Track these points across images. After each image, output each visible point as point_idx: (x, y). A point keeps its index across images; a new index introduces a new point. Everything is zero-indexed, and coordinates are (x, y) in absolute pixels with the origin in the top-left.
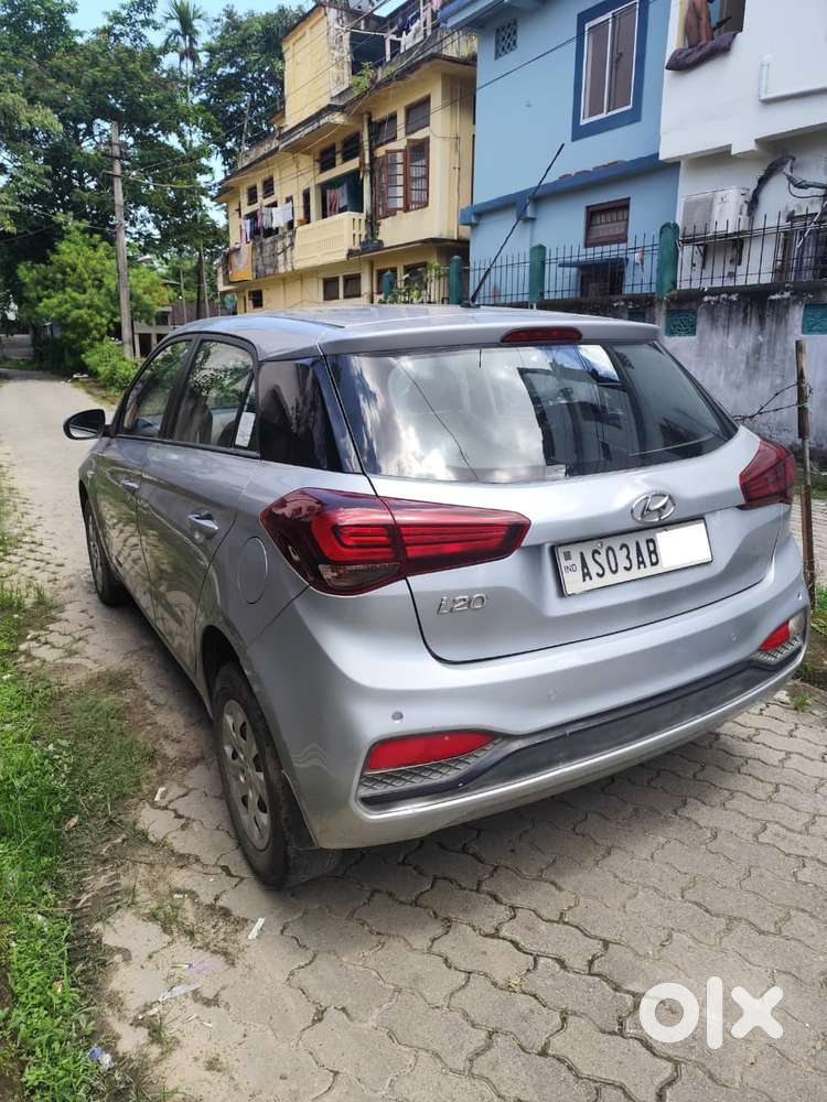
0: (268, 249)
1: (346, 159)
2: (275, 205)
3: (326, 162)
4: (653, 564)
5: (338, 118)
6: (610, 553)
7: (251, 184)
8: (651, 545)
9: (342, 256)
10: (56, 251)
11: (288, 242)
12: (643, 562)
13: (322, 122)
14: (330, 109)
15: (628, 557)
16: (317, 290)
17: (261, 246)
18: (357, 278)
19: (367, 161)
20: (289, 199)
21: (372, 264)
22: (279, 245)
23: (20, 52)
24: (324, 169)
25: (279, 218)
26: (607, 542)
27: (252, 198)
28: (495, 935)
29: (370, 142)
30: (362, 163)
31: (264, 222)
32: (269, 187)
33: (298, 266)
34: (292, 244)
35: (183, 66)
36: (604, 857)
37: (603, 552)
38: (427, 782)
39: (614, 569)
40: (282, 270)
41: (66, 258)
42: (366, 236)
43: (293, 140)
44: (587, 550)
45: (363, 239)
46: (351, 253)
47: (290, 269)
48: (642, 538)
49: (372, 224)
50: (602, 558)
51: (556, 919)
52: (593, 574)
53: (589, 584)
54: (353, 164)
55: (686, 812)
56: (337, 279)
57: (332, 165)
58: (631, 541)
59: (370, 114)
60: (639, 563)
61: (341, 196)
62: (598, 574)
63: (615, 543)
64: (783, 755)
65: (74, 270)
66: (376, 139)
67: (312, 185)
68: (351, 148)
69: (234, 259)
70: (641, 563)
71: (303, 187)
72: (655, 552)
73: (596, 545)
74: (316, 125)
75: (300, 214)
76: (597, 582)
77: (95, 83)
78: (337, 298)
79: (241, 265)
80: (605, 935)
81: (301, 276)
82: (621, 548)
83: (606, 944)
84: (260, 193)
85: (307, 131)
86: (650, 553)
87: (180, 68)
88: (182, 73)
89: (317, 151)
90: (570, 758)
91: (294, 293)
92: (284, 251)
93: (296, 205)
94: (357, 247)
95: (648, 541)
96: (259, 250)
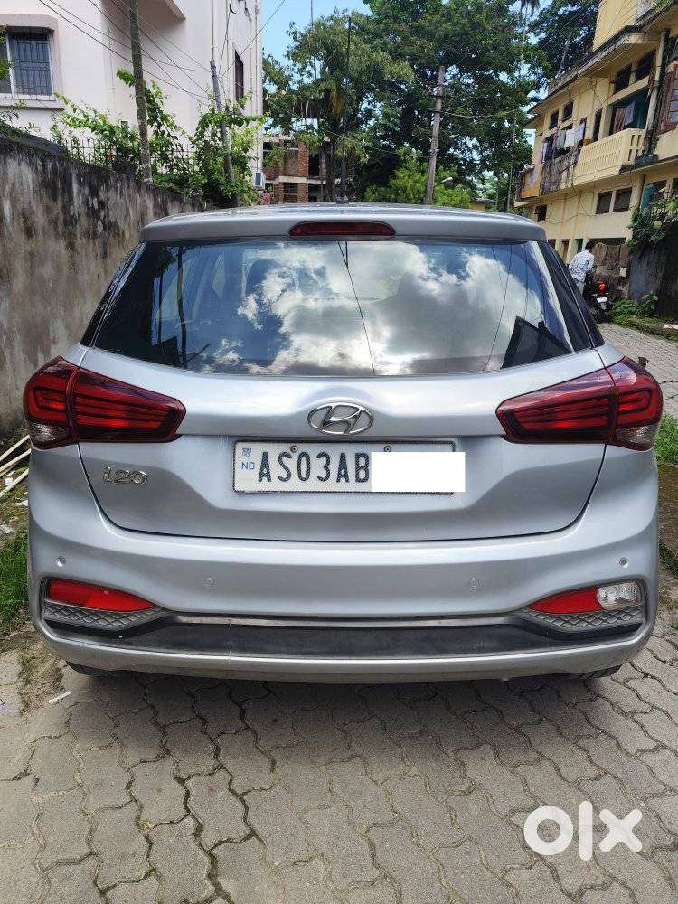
0: (555, 168)
1: (639, 78)
2: (570, 127)
3: (620, 83)
4: (358, 480)
5: (634, 39)
6: (304, 459)
7: (554, 110)
8: (362, 462)
9: (616, 171)
10: (395, 177)
11: (572, 161)
12: (346, 476)
13: (618, 44)
14: (628, 30)
15: (326, 467)
16: (591, 203)
17: (551, 165)
18: (628, 192)
19: (657, 78)
20: (584, 121)
21: (644, 178)
22: (566, 163)
23: (398, 18)
24: (617, 90)
25: (571, 139)
26: (302, 448)
27: (554, 123)
28: (181, 781)
29: (664, 58)
30: (651, 81)
31: (558, 143)
32: (568, 111)
33: (576, 182)
34: (575, 163)
35: (524, 11)
36: (343, 761)
37: (295, 456)
38: (95, 625)
39: (304, 475)
40: (563, 186)
41: (400, 182)
42: (643, 151)
43: (590, 64)
44: (274, 451)
45: (640, 154)
46: (624, 168)
47: (569, 185)
48: (350, 451)
49: (651, 139)
50: (291, 463)
51: (239, 792)
52: (274, 475)
53: (265, 485)
54: (644, 82)
55: (464, 756)
56: (610, 194)
57: (626, 85)
58: (334, 452)
59: (668, 31)
60: (340, 476)
61: (628, 114)
62: (280, 478)
63: (313, 450)
64: (652, 745)
65: (404, 192)
66: (670, 55)
67: (605, 105)
68: (645, 67)
69: (528, 179)
70: (343, 475)
71: (597, 109)
72: (366, 468)
73: (286, 448)
74: (612, 47)
75: (589, 135)
76: (276, 485)
77: (446, 36)
78: (607, 211)
79: (532, 184)
80: (257, 827)
81: (579, 192)
82: (319, 456)
83: (253, 833)
84: (560, 116)
85: (604, 54)
86: (358, 468)
87: (520, 13)
88: (521, 17)
89: (614, 74)
90: (242, 649)
91: (572, 208)
92: (568, 169)
93: (588, 125)
94: (632, 162)
95: (358, 456)
96: (548, 169)
